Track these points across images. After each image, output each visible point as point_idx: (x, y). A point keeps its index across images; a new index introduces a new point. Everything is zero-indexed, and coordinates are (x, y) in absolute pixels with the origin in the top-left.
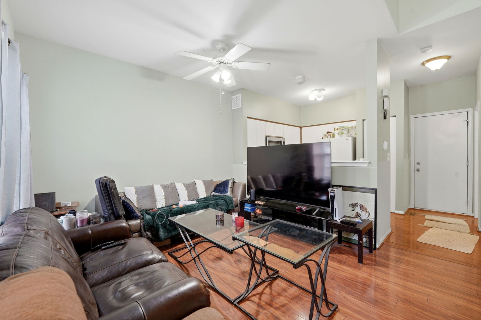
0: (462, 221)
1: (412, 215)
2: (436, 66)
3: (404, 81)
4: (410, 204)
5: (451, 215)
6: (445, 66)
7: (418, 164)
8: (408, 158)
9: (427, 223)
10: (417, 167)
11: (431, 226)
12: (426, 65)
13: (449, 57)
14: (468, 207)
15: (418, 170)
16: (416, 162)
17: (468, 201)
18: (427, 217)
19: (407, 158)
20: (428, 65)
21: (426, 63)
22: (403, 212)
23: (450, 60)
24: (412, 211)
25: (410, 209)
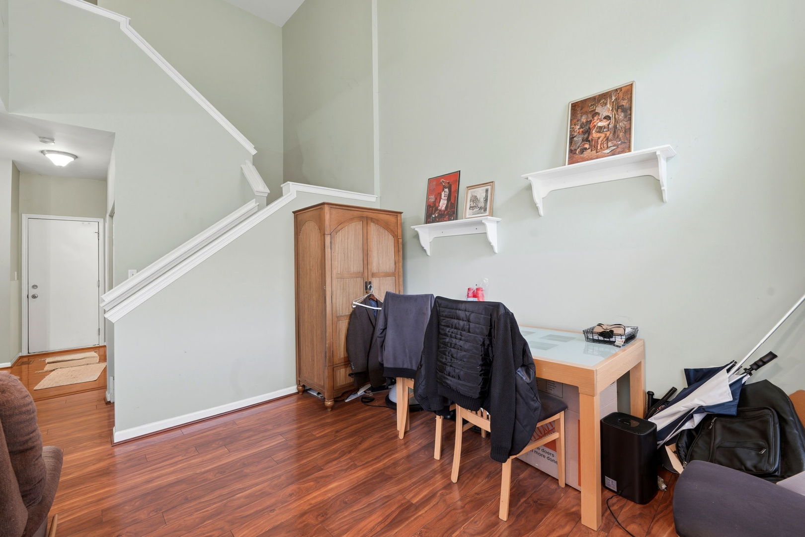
0: (93, 354)
1: (25, 364)
2: (61, 161)
3: (13, 162)
4: (21, 351)
5: (81, 351)
6: (70, 165)
7: (35, 287)
8: (18, 279)
9: (48, 368)
10: (32, 292)
11: (54, 368)
12: (46, 155)
13: (76, 157)
14: (100, 336)
15: (34, 297)
16: (30, 286)
17: (99, 329)
18: (48, 360)
19: (16, 279)
20: (48, 156)
21: (47, 152)
22: (10, 363)
23: (77, 160)
24: (25, 360)
25: (21, 357)
